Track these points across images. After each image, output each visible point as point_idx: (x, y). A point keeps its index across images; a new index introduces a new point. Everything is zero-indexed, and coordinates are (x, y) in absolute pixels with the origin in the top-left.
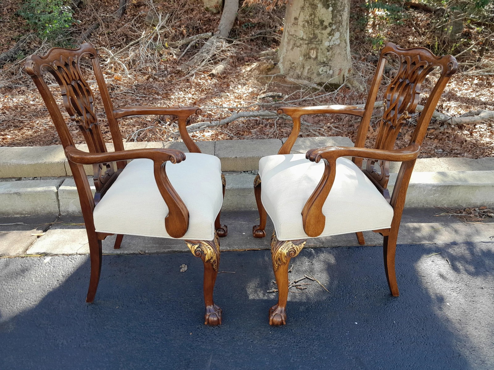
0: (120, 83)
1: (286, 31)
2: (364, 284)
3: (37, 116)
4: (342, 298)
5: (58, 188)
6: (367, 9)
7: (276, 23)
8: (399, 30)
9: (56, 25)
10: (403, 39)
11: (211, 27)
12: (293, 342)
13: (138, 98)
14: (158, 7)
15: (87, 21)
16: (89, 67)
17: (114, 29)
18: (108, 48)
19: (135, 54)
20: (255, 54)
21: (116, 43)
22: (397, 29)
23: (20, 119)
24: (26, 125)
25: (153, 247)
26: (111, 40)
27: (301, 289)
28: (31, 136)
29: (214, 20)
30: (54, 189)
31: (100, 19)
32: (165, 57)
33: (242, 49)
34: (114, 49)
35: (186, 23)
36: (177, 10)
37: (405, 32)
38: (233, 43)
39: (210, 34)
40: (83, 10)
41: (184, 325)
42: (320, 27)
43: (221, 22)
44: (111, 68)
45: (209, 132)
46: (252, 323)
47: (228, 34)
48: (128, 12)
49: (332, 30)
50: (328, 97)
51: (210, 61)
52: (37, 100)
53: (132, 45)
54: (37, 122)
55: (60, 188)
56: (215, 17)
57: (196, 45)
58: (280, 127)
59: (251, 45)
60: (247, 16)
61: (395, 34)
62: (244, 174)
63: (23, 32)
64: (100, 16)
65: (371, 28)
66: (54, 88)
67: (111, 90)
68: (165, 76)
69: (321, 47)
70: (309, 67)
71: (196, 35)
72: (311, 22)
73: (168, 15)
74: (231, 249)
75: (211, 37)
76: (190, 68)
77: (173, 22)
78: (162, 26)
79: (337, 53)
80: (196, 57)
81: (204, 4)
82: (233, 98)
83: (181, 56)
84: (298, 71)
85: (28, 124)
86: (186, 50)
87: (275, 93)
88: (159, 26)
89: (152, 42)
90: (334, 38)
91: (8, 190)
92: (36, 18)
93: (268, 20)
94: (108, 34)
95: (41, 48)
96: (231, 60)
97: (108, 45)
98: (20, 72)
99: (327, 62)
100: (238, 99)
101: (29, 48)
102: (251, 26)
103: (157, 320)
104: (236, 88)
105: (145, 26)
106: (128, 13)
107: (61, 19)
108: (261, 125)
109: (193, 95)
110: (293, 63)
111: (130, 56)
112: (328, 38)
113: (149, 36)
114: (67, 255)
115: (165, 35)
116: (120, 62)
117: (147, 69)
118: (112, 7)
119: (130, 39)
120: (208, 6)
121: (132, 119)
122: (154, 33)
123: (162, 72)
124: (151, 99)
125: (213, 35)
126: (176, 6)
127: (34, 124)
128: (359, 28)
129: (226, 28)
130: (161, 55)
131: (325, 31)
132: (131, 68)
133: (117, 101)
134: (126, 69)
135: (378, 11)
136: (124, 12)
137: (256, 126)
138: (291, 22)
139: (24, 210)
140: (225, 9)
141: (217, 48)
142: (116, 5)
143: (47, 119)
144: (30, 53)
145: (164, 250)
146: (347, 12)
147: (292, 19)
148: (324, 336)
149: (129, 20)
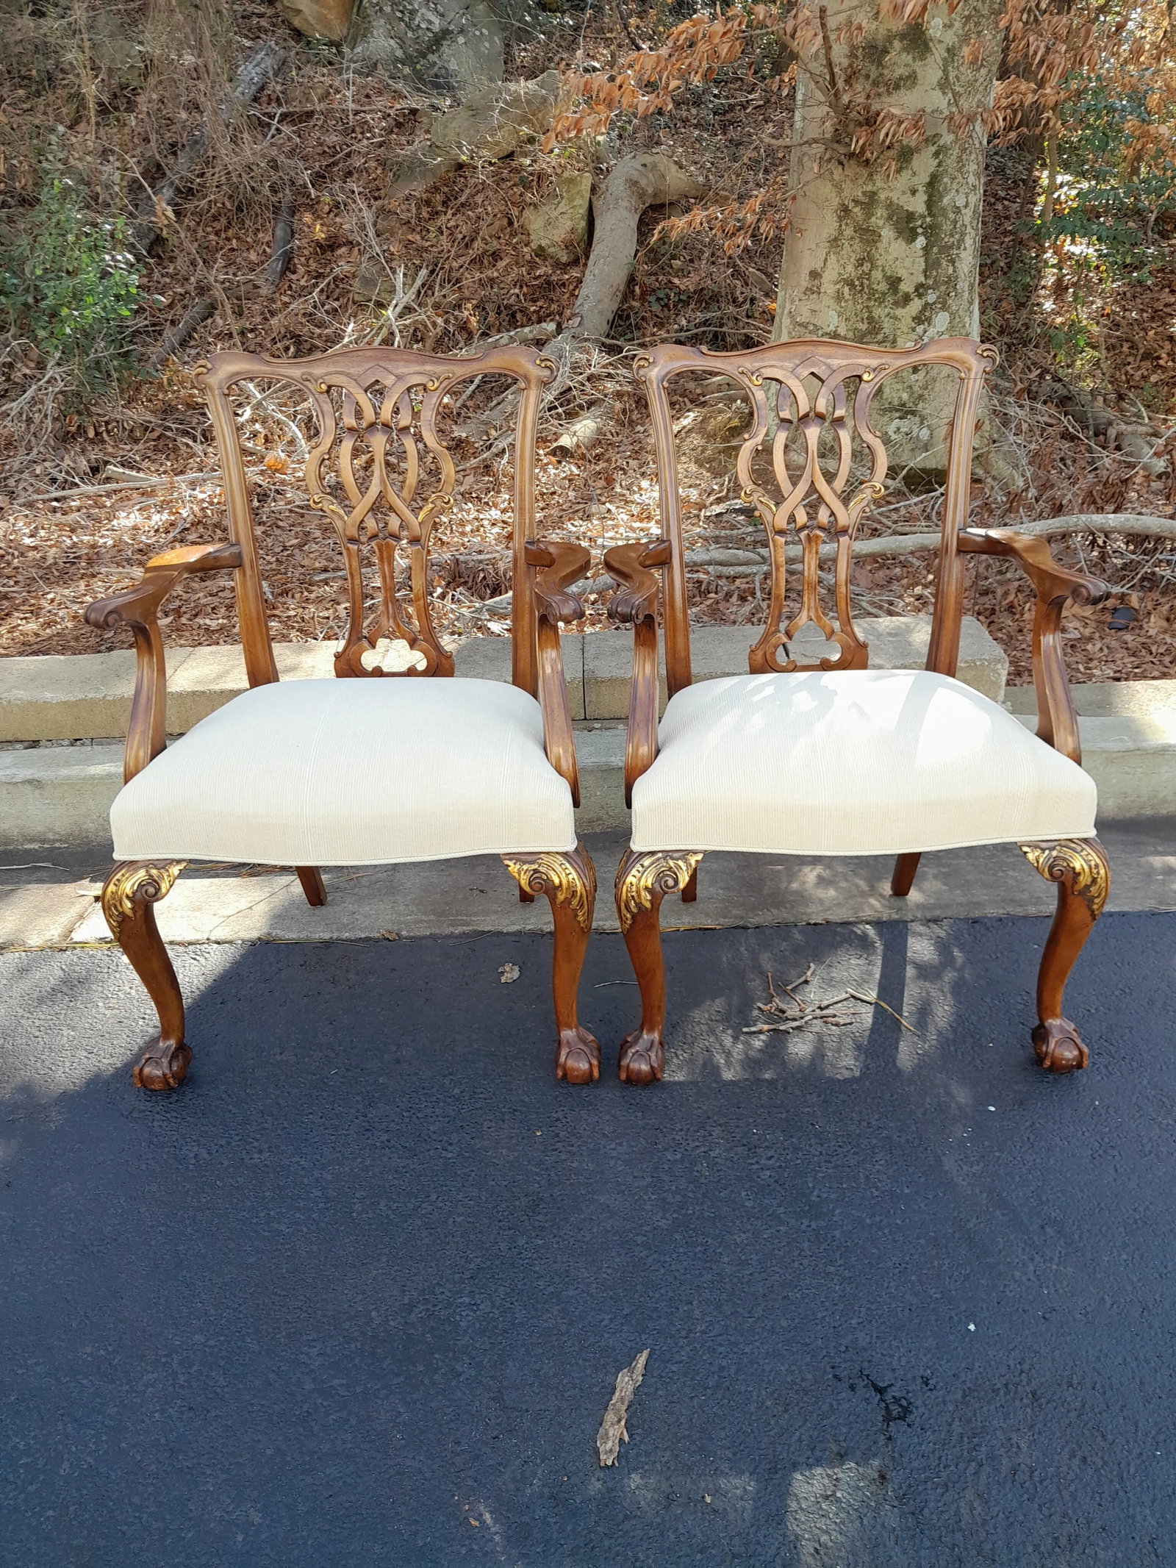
0: (285, 480)
1: (786, 312)
2: (1014, 1012)
3: (49, 579)
4: (952, 1048)
6: (1038, 237)
7: (754, 289)
8: (1138, 301)
9: (91, 313)
10: (1152, 328)
11: (554, 307)
12: (818, 1153)
14: (392, 249)
15: (178, 297)
16: (188, 433)
17: (258, 319)
20: (692, 385)
22: (1134, 297)
23: (1, 589)
24: (19, 605)
25: (421, 921)
27: (837, 1025)
28: (37, 635)
29: (564, 285)
31: (218, 292)
35: (478, 297)
36: (448, 258)
37: (1159, 306)
38: (624, 354)
39: (551, 327)
40: (164, 265)
41: (517, 1113)
42: (890, 299)
43: (584, 291)
44: (255, 435)
46: (704, 1108)
47: (606, 327)
48: (299, 266)
49: (926, 306)
50: (916, 510)
51: (555, 408)
52: (42, 533)
54: (50, 596)
56: (567, 277)
60: (663, 268)
61: (1127, 313)
64: (217, 281)
65: (1050, 296)
66: (89, 497)
67: (259, 501)
71: (508, 331)
72: (862, 285)
73: (422, 272)
75: (555, 337)
76: (493, 432)
77: (436, 293)
78: (405, 307)
79: (941, 376)
80: (510, 397)
81: (532, 237)
82: (625, 517)
83: (464, 397)
85: (24, 603)
88: (396, 305)
90: (931, 331)
91: (8, 772)
92: (28, 289)
93: (728, 281)
94: (242, 333)
95: (45, 379)
96: (618, 405)
99: (911, 405)
100: (641, 520)
101: (7, 380)
102: (677, 299)
103: (445, 1102)
104: (635, 489)
105: (352, 308)
106: (301, 270)
107: (105, 293)
108: (712, 595)
109: (504, 511)
111: (310, 400)
112: (914, 330)
113: (365, 336)
114: (179, 944)
115: (415, 334)
116: (280, 416)
118: (252, 251)
119: (308, 347)
120: (544, 243)
121: (327, 584)
122: (380, 328)
125: (559, 329)
126: (444, 243)
127: (43, 602)
128: (1010, 298)
129: (600, 307)
131: (904, 311)
133: (278, 532)
134: (300, 436)
135: (1073, 242)
136: (288, 267)
137: (698, 599)
138: (798, 284)
139: (50, 830)
140: (597, 250)
141: (575, 368)
142: (264, 246)
143: (77, 586)
144: (12, 394)
145: (451, 929)
146: (970, 250)
147: (803, 276)
148: (903, 1140)
149: (303, 292)
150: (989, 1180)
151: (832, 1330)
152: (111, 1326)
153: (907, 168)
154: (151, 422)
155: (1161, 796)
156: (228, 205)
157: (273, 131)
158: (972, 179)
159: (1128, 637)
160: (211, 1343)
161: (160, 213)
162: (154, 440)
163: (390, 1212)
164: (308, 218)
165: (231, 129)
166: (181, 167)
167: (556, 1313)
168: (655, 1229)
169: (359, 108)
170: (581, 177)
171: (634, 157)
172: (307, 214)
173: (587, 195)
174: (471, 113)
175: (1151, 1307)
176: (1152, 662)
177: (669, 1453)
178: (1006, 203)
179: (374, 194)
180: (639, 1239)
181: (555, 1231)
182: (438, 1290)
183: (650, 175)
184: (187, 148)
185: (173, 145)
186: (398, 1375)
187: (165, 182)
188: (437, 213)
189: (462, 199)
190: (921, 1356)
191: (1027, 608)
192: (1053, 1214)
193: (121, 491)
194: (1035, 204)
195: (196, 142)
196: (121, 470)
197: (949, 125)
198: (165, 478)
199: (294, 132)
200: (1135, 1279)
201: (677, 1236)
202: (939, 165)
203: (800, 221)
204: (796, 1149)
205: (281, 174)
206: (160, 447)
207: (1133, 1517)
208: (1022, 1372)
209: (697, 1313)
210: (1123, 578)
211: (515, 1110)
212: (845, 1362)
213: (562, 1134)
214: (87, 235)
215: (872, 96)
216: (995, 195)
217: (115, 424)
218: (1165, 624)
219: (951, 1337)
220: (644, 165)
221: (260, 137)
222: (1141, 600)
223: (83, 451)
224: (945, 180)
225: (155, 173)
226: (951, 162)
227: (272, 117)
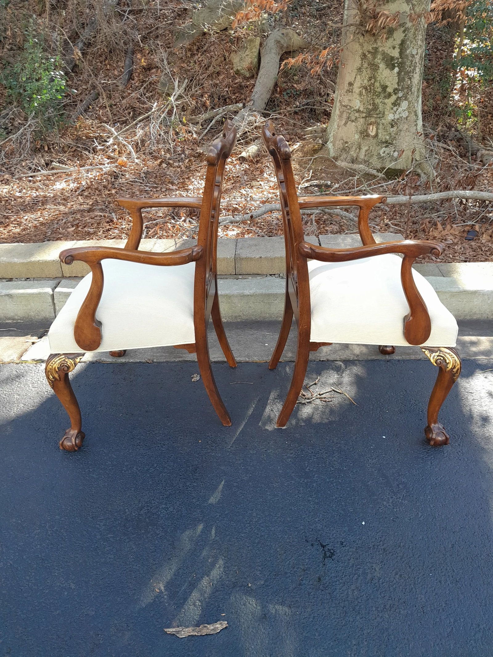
0: (126, 170)
1: (338, 100)
2: (399, 398)
3: (25, 210)
4: (371, 412)
5: (53, 290)
7: (329, 90)
9: (46, 96)
11: (243, 96)
12: (311, 452)
13: (147, 188)
14: (174, 70)
15: (84, 90)
16: (87, 149)
17: (118, 100)
18: (110, 125)
19: (144, 133)
20: (299, 131)
21: (121, 118)
23: (6, 214)
24: (13, 221)
25: (163, 356)
26: (115, 115)
27: (325, 401)
28: (19, 234)
29: (247, 87)
30: (49, 290)
31: (100, 87)
32: (183, 135)
33: (283, 124)
34: (118, 127)
35: (210, 92)
36: (198, 74)
38: (271, 117)
39: (241, 105)
40: (79, 76)
41: (192, 433)
42: (382, 95)
43: (255, 90)
44: (114, 150)
45: (233, 230)
47: (264, 106)
48: (135, 77)
49: (398, 98)
50: (391, 187)
51: (240, 140)
52: (24, 191)
53: (140, 121)
54: (26, 218)
55: (55, 290)
56: (248, 83)
57: (222, 121)
58: (324, 224)
59: (294, 119)
60: (290, 80)
61: (491, 101)
62: (269, 278)
63: (4, 105)
64: (100, 83)
65: (458, 93)
66: (44, 176)
67: (114, 179)
68: (182, 160)
69: (383, 121)
70: (367, 148)
71: (223, 107)
72: (370, 89)
73: (186, 81)
74: (251, 360)
75: (241, 110)
77: (193, 90)
78: (179, 96)
79: (404, 129)
81: (234, 66)
82: (267, 188)
83: (202, 135)
84: (353, 153)
85: (15, 220)
86: (209, 126)
87: (322, 182)
88: (175, 95)
89: (165, 116)
90: (400, 109)
92: (21, 87)
93: (318, 86)
94: (111, 106)
95: (27, 125)
97: (110, 121)
98: (3, 156)
99: (390, 141)
100: (274, 189)
101: (12, 125)
102: (295, 93)
103: (164, 428)
104: (273, 175)
105: (157, 95)
106: (136, 79)
107: (51, 89)
110: (346, 142)
111: (138, 136)
112: (392, 109)
113: (161, 108)
115: (183, 107)
116: (125, 143)
117: (159, 150)
118: (116, 70)
119: (138, 113)
120: (239, 68)
122: (168, 105)
123: (178, 156)
124: (164, 190)
125: (244, 106)
126: (197, 68)
127: (22, 220)
128: (440, 94)
129: (262, 97)
130: (177, 134)
131: (388, 100)
132: (139, 151)
133: (122, 192)
134: (133, 151)
136: (131, 78)
138: (344, 88)
139: (16, 315)
140: (261, 72)
141: (250, 123)
142: (121, 68)
143: (37, 214)
144: (14, 131)
145: (174, 359)
146: (418, 74)
147: (346, 85)
148: (346, 449)
149: (137, 88)
150: (379, 466)
151: (307, 523)
152: (24, 511)
153: (391, 37)
154: (71, 144)
155: (473, 311)
156: (106, 50)
157: (125, 18)
158: (419, 42)
159: (473, 243)
160: (63, 519)
161: (75, 54)
162: (73, 152)
163: (137, 471)
164: (139, 56)
165: (107, 17)
166: (86, 34)
167: (199, 512)
168: (242, 480)
169: (162, 8)
170: (256, 39)
171: (279, 30)
172: (139, 54)
173: (258, 47)
174: (209, 10)
175: (437, 517)
176: (482, 254)
177: (236, 567)
178: (442, 52)
179: (168, 46)
180: (235, 484)
181: (202, 480)
182: (153, 502)
183: (285, 38)
184: (89, 26)
185: (83, 24)
186: (133, 534)
187: (79, 40)
188: (194, 54)
189: (205, 48)
190: (341, 534)
191: (431, 230)
192: (403, 480)
193: (58, 173)
194: (454, 52)
195: (93, 23)
196: (58, 165)
197: (410, 19)
198: (76, 168)
199: (134, 18)
200: (432, 506)
201: (250, 484)
202: (405, 36)
203: (345, 60)
204: (302, 450)
205: (128, 37)
206: (75, 155)
207: (417, 598)
208: (381, 541)
209: (254, 514)
210: (473, 218)
211: (192, 432)
212: (311, 535)
213: (209, 442)
214: (44, 64)
215: (377, 5)
216: (437, 48)
217: (56, 145)
218: (489, 238)
219: (355, 527)
220: (283, 34)
221: (120, 21)
222: (480, 227)
223: (43, 156)
224: (408, 43)
225: (75, 37)
226: (411, 35)
227: (125, 12)
